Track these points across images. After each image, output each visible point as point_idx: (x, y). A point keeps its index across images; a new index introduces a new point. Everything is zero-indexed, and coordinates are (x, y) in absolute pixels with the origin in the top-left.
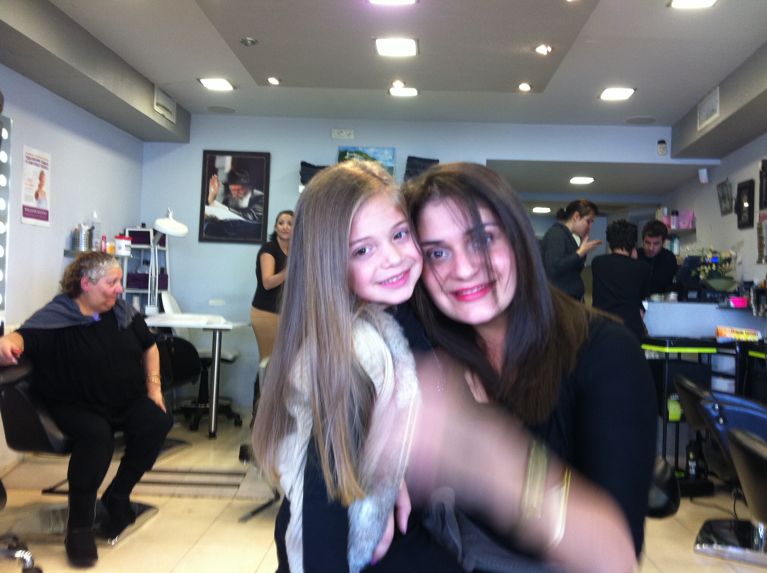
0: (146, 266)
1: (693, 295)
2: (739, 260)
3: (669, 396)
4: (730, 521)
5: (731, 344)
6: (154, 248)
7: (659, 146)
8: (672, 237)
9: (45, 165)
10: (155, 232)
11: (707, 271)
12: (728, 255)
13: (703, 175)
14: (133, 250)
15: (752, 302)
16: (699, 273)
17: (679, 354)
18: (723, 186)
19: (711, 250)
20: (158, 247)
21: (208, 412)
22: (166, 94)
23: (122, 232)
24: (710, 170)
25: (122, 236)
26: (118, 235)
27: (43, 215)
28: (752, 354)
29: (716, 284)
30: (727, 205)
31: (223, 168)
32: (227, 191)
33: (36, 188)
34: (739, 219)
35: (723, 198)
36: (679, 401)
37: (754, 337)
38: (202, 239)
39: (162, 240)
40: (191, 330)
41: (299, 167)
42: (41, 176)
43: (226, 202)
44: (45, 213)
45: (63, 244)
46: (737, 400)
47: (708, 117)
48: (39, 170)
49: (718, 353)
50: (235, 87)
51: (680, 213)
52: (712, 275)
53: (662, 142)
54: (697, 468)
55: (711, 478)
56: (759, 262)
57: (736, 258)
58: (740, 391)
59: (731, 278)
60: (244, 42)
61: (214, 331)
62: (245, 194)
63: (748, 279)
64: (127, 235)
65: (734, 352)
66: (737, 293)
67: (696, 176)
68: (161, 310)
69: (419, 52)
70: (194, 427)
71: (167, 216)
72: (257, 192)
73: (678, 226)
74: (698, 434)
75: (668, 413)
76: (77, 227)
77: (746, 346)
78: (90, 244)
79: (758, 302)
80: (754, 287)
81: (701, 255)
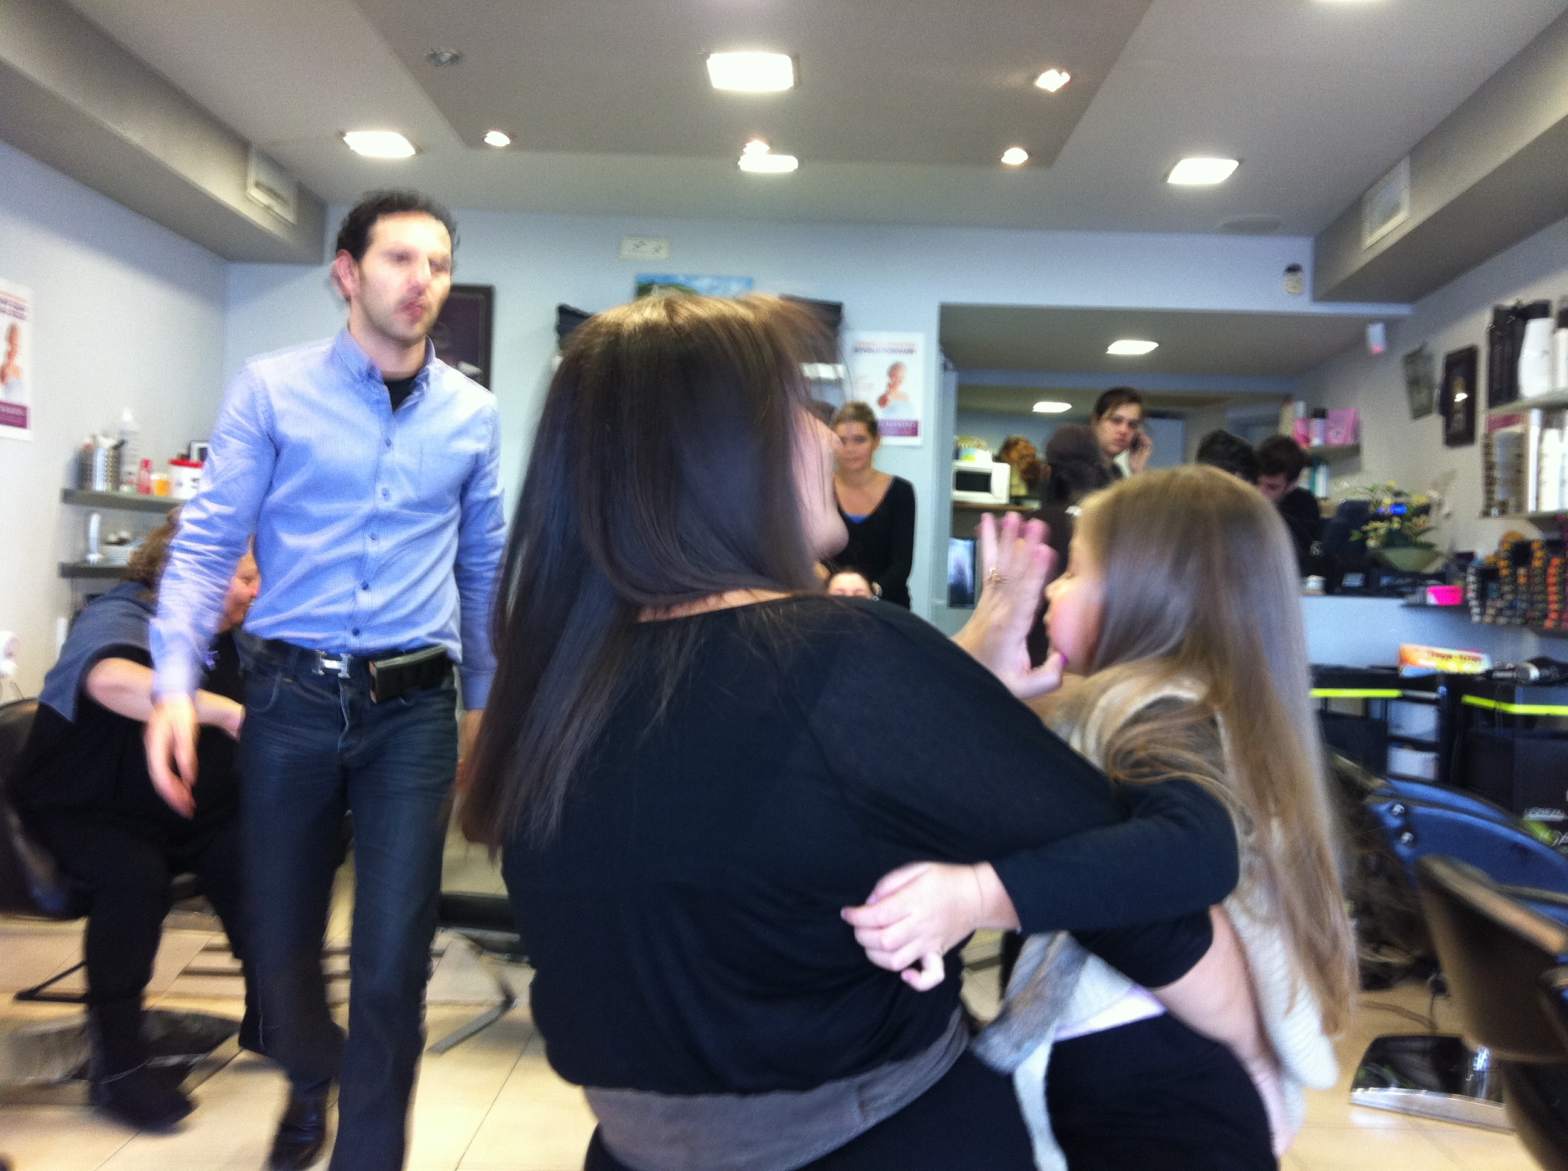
1: (1354, 580)
2: (1446, 509)
4: (1423, 1038)
5: (1427, 681)
7: (1289, 275)
9: (18, 311)
11: (1382, 531)
12: (1424, 500)
13: (1376, 336)
15: (1471, 595)
16: (1365, 536)
17: (1325, 701)
18: (1415, 359)
19: (1389, 489)
22: (275, 163)
23: (184, 451)
24: (1391, 326)
25: (183, 461)
26: (174, 457)
27: (16, 417)
28: (1470, 699)
29: (1401, 558)
30: (1422, 397)
34: (1448, 425)
35: (1415, 383)
37: (1475, 665)
41: (553, 318)
42: (12, 334)
44: (19, 412)
45: (59, 478)
46: (1442, 795)
47: (1387, 217)
49: (1402, 698)
50: (419, 150)
51: (1332, 413)
52: (1393, 539)
53: (1293, 269)
56: (1486, 514)
57: (1440, 505)
58: (1444, 777)
59: (1429, 546)
60: (434, 57)
63: (1463, 548)
64: (194, 456)
65: (1433, 696)
66: (1441, 577)
67: (1360, 340)
69: (799, 80)
72: (467, 370)
73: (1326, 440)
76: (88, 440)
77: (1459, 683)
78: (116, 476)
79: (1483, 595)
80: (1475, 564)
81: (1370, 499)
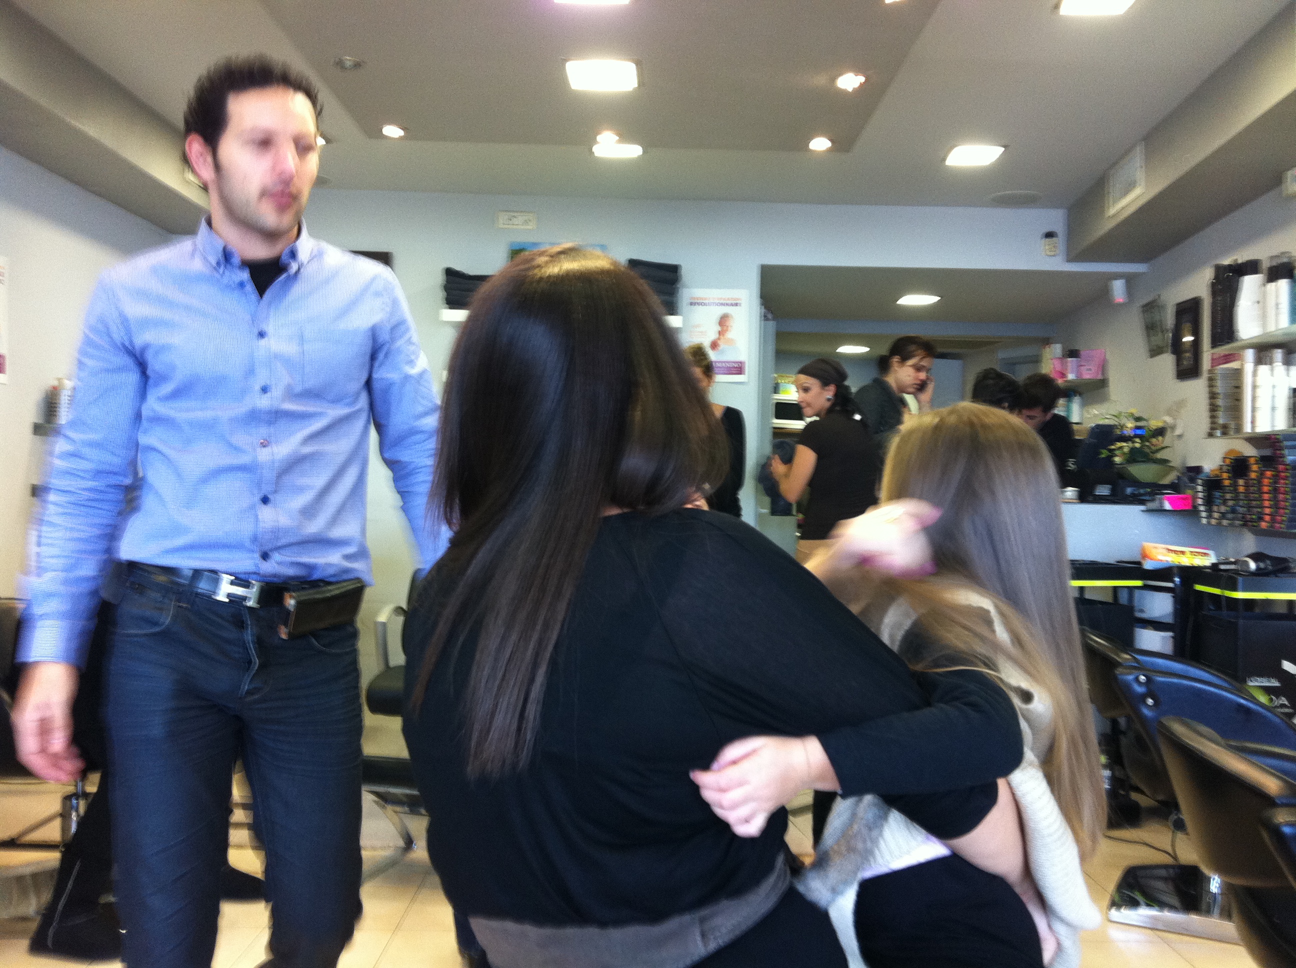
1: (1103, 490)
2: (1178, 432)
4: (1166, 867)
5: (1165, 573)
7: (1047, 240)
8: (1070, 392)
11: (1126, 450)
12: (1160, 424)
13: (1118, 289)
15: (1200, 501)
16: (1112, 453)
17: (1082, 589)
18: (1151, 307)
19: (1132, 415)
24: (1130, 280)
28: (1199, 587)
29: (1142, 472)
30: (1157, 340)
34: (1179, 362)
35: (1151, 328)
37: (1206, 560)
41: (439, 279)
44: (1, 360)
45: (31, 413)
46: (1177, 667)
47: (1124, 193)
49: (1144, 587)
50: (327, 141)
51: (1082, 353)
52: (1135, 456)
53: (1049, 235)
54: (1112, 780)
56: (1211, 435)
57: (1173, 428)
58: (1181, 652)
59: (1164, 462)
60: (340, 64)
63: (1192, 463)
65: (1170, 585)
66: (1175, 487)
67: (1106, 292)
69: (641, 83)
73: (1079, 374)
74: (1114, 723)
76: (56, 383)
77: (1190, 574)
79: (1209, 502)
80: (1202, 476)
81: (1117, 423)
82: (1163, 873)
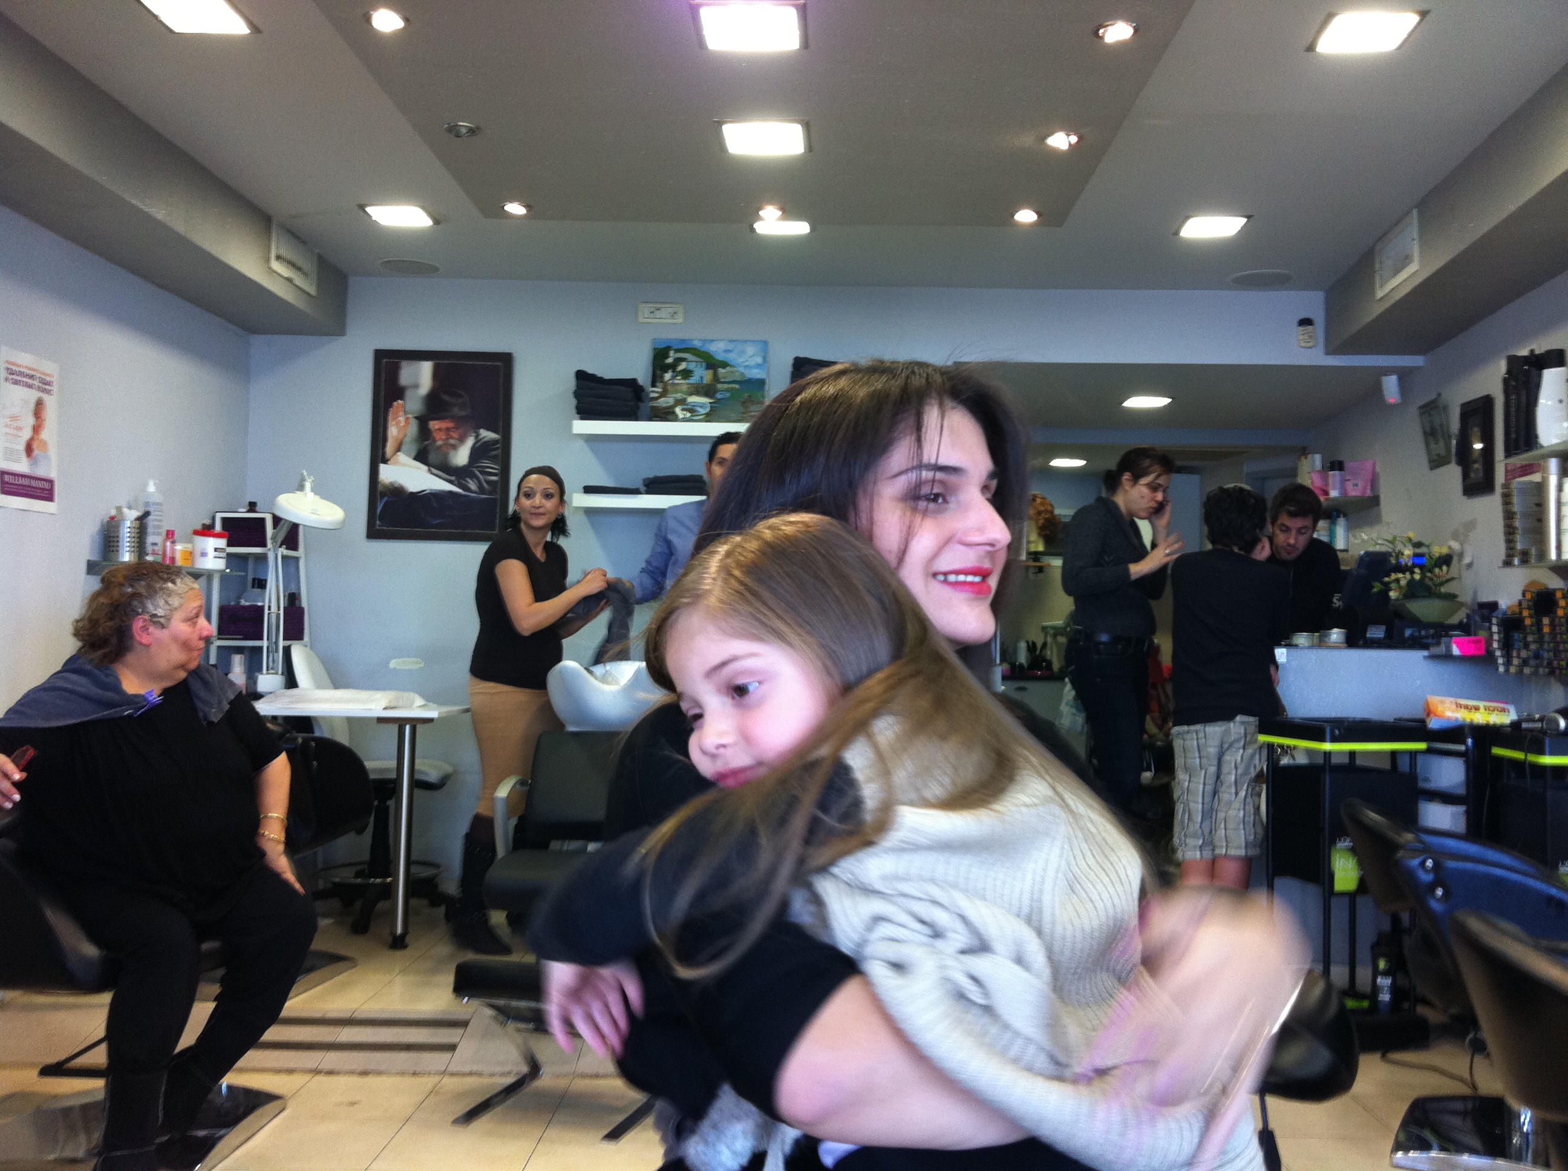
0: (257, 591)
1: (1376, 632)
2: (1467, 560)
3: (1333, 842)
4: (1463, 1098)
5: (1455, 733)
6: (274, 553)
7: (1301, 328)
8: (1333, 513)
9: (45, 385)
10: (277, 520)
11: (1403, 583)
12: (1445, 551)
13: (1391, 386)
14: (230, 557)
15: (1495, 645)
16: (1387, 588)
17: (1352, 754)
18: (1431, 409)
19: (1410, 540)
20: (283, 551)
21: (388, 892)
22: (296, 236)
23: (208, 522)
24: (1405, 376)
25: (207, 531)
26: (199, 527)
27: (42, 490)
28: (1497, 751)
29: (1423, 609)
30: (1439, 448)
31: (416, 386)
32: (424, 433)
33: (27, 434)
34: (1466, 475)
35: (1431, 434)
36: (1353, 851)
37: (1503, 717)
38: (373, 533)
39: (291, 536)
40: (352, 722)
41: (571, 383)
42: (39, 409)
43: (421, 457)
44: (46, 486)
45: (85, 548)
46: (1472, 849)
47: (1397, 272)
48: (33, 395)
49: (1429, 751)
50: (436, 222)
51: (1346, 465)
52: (1414, 591)
53: (1306, 322)
54: (1394, 989)
55: (1421, 1010)
56: (1508, 563)
57: (1461, 555)
58: (1475, 831)
59: (1452, 597)
60: (453, 130)
61: (401, 722)
62: (462, 440)
63: (1485, 598)
64: (218, 527)
65: (1462, 748)
66: (1465, 628)
67: (1377, 390)
68: (291, 682)
69: (810, 146)
70: (360, 927)
71: (301, 488)
72: (487, 435)
73: (1344, 491)
74: (1395, 920)
75: (1331, 876)
76: (113, 512)
77: (1486, 735)
78: (140, 545)
79: (1507, 646)
80: (1498, 613)
81: (1390, 550)
82: (1459, 1106)
